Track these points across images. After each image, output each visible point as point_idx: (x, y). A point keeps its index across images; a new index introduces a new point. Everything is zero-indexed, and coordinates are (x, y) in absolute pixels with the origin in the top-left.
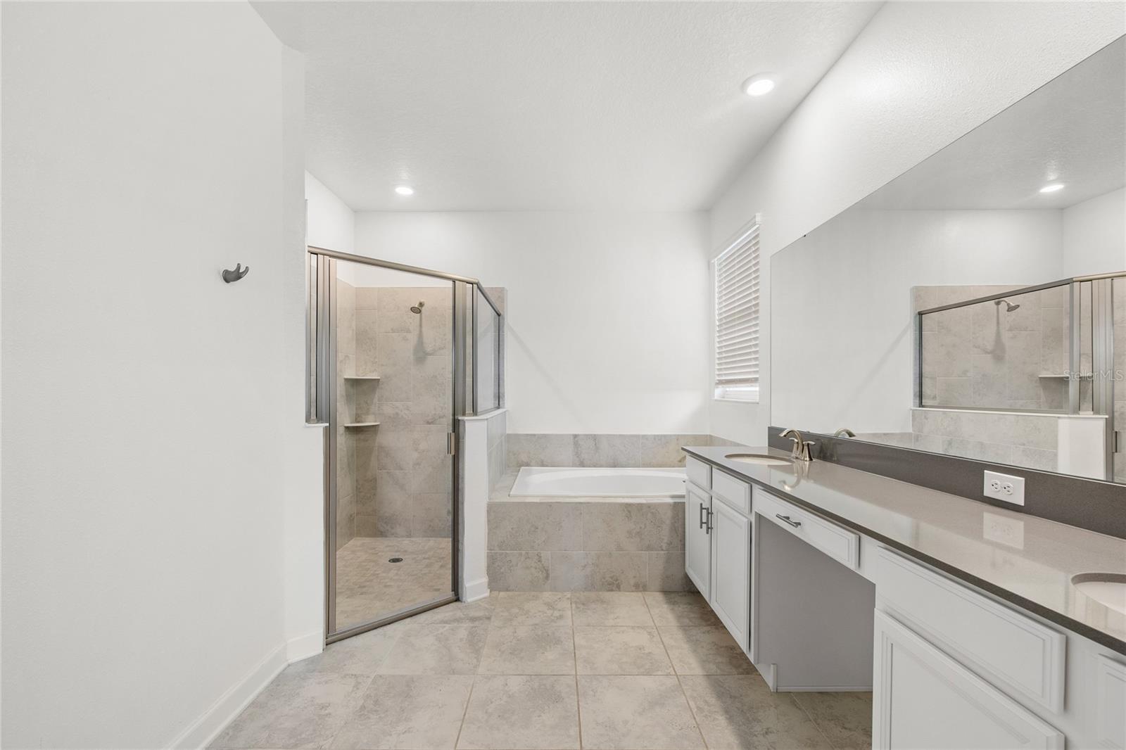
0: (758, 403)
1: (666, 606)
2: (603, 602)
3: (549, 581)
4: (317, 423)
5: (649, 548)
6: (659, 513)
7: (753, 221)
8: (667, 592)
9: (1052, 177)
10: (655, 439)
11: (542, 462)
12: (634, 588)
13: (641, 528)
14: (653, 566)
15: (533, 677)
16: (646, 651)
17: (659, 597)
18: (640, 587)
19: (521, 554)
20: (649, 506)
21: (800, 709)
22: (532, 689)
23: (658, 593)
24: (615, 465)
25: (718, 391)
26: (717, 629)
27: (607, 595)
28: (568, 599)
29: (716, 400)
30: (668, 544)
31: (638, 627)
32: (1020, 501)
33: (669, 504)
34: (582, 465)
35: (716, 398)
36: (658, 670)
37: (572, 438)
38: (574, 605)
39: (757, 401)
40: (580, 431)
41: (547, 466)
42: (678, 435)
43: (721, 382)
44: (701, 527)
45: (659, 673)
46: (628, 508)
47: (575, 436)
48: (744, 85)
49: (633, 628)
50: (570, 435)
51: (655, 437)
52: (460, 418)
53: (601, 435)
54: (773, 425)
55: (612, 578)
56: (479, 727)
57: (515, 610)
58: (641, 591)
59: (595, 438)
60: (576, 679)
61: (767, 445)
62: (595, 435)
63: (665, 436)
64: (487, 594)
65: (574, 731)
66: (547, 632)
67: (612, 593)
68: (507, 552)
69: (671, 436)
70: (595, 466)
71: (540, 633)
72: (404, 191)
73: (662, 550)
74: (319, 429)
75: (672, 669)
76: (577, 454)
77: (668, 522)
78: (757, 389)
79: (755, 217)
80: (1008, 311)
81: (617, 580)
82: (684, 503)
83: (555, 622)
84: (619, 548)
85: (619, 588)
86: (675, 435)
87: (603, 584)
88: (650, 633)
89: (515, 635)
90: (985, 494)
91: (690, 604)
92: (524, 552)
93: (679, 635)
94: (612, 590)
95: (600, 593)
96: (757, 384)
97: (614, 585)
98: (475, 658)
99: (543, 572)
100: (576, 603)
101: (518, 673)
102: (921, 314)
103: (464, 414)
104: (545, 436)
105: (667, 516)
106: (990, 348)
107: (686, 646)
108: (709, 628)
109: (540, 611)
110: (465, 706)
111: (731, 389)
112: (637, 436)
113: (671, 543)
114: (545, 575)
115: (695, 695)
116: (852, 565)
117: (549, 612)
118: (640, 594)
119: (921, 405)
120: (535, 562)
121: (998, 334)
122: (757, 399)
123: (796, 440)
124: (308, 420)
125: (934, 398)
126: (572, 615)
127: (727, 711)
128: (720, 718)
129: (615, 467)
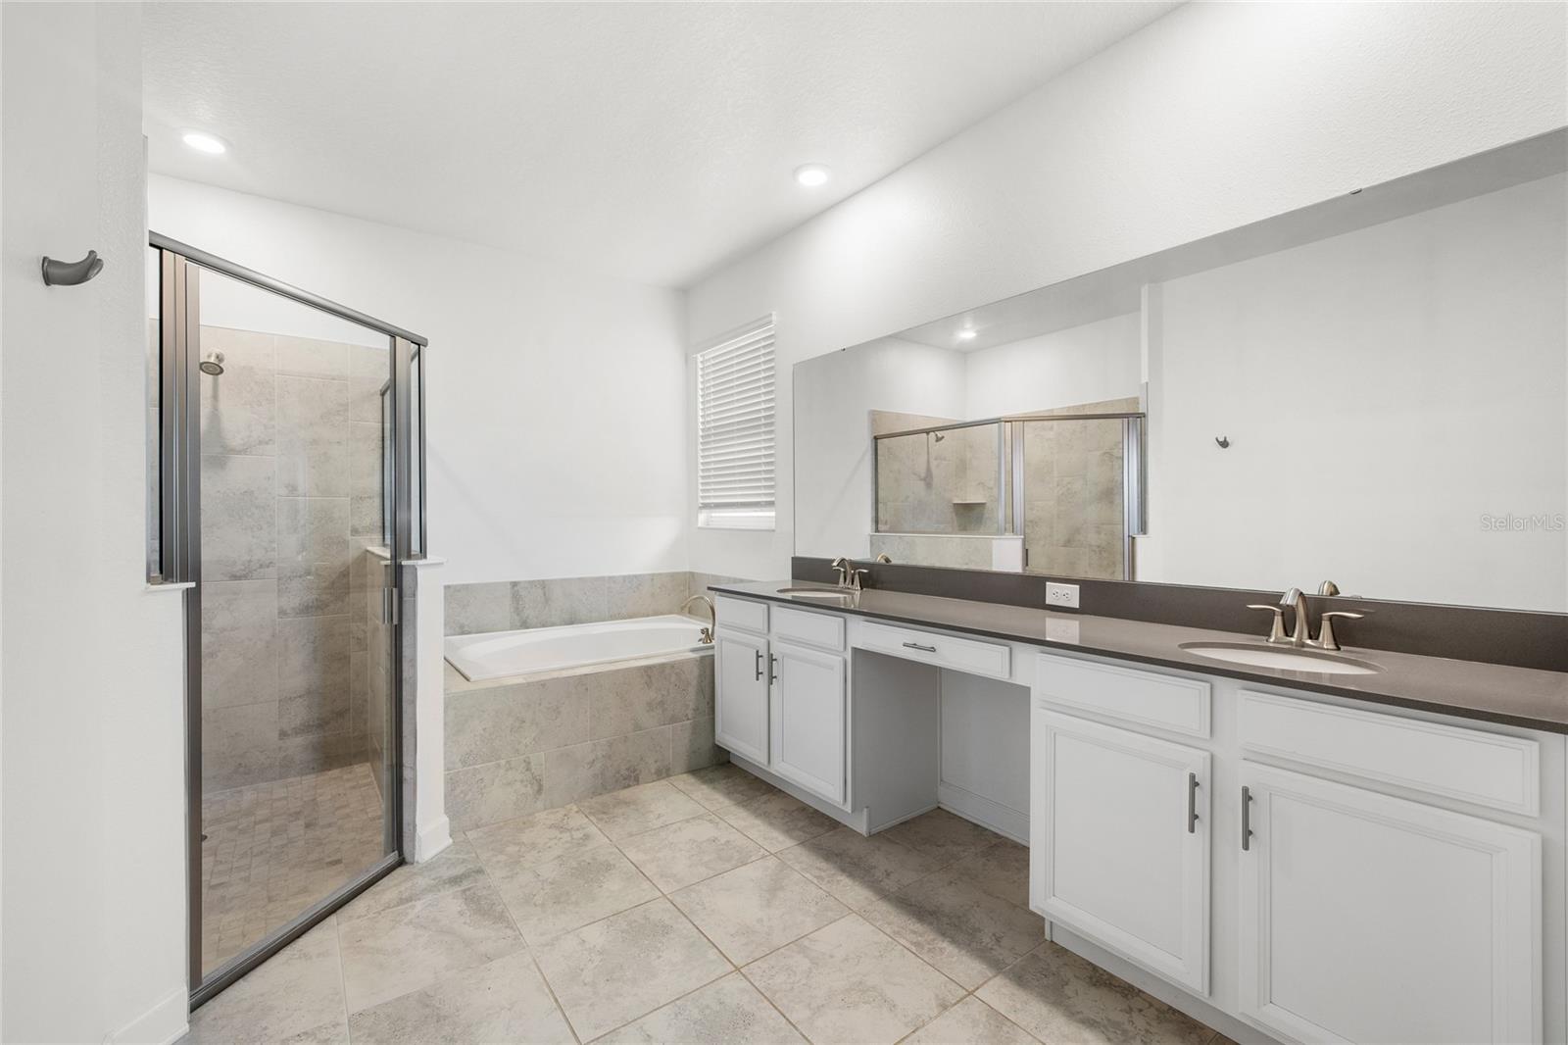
0: (773, 531)
1: (704, 787)
2: (627, 803)
3: (543, 796)
4: (161, 583)
5: (673, 720)
6: (684, 673)
7: (767, 320)
8: (695, 771)
9: (968, 325)
10: (625, 581)
11: (462, 627)
12: (655, 776)
13: (663, 695)
14: (677, 740)
15: (611, 918)
16: (723, 841)
17: (691, 779)
18: (663, 773)
19: (499, 765)
20: (672, 665)
21: (897, 843)
22: (622, 932)
23: (685, 775)
24: (572, 621)
25: (702, 517)
26: (774, 795)
27: (624, 794)
28: (577, 812)
29: (699, 528)
30: (694, 710)
31: (693, 818)
32: (1076, 605)
33: (695, 659)
34: (525, 625)
35: (700, 525)
36: (751, 856)
37: (509, 587)
38: (592, 818)
39: (773, 528)
40: (522, 576)
41: (470, 633)
42: (653, 575)
43: (706, 506)
44: (757, 679)
45: (753, 858)
46: (648, 672)
47: (514, 584)
48: (796, 170)
49: (687, 821)
50: (506, 583)
51: (625, 578)
52: (404, 563)
53: (552, 581)
54: (797, 555)
55: (628, 769)
56: (591, 1005)
57: (512, 849)
58: (664, 778)
59: (543, 585)
60: (668, 899)
61: (790, 578)
62: (543, 581)
63: (635, 576)
64: (451, 841)
65: (712, 954)
66: (584, 861)
67: (631, 789)
68: (476, 767)
69: (644, 575)
70: (544, 626)
71: (575, 864)
72: (205, 144)
73: (688, 719)
74: (174, 593)
75: (762, 850)
76: (518, 611)
77: (694, 683)
78: (773, 514)
79: (771, 315)
80: (937, 441)
81: (635, 770)
82: (713, 656)
83: (586, 845)
84: (637, 727)
85: (637, 781)
86: (649, 575)
87: (617, 781)
88: (710, 821)
89: (541, 878)
90: (1047, 602)
91: (729, 777)
92: (503, 762)
93: (742, 813)
94: (629, 786)
95: (615, 794)
96: (773, 509)
97: (631, 778)
98: (506, 927)
99: (532, 784)
100: (593, 814)
101: (586, 923)
102: (876, 438)
103: (409, 556)
104: (466, 587)
105: (693, 675)
106: (923, 475)
107: (758, 822)
108: (765, 797)
109: (550, 839)
110: (547, 991)
111: (717, 515)
112: (602, 579)
113: (698, 709)
114: (536, 788)
115: (805, 867)
116: (1003, 676)
117: (566, 836)
118: (664, 782)
119: (877, 530)
120: (522, 772)
121: (928, 462)
122: (773, 526)
123: (842, 570)
124: (149, 579)
125: (886, 523)
126: (600, 830)
127: (843, 870)
128: (842, 878)
129: (572, 623)
